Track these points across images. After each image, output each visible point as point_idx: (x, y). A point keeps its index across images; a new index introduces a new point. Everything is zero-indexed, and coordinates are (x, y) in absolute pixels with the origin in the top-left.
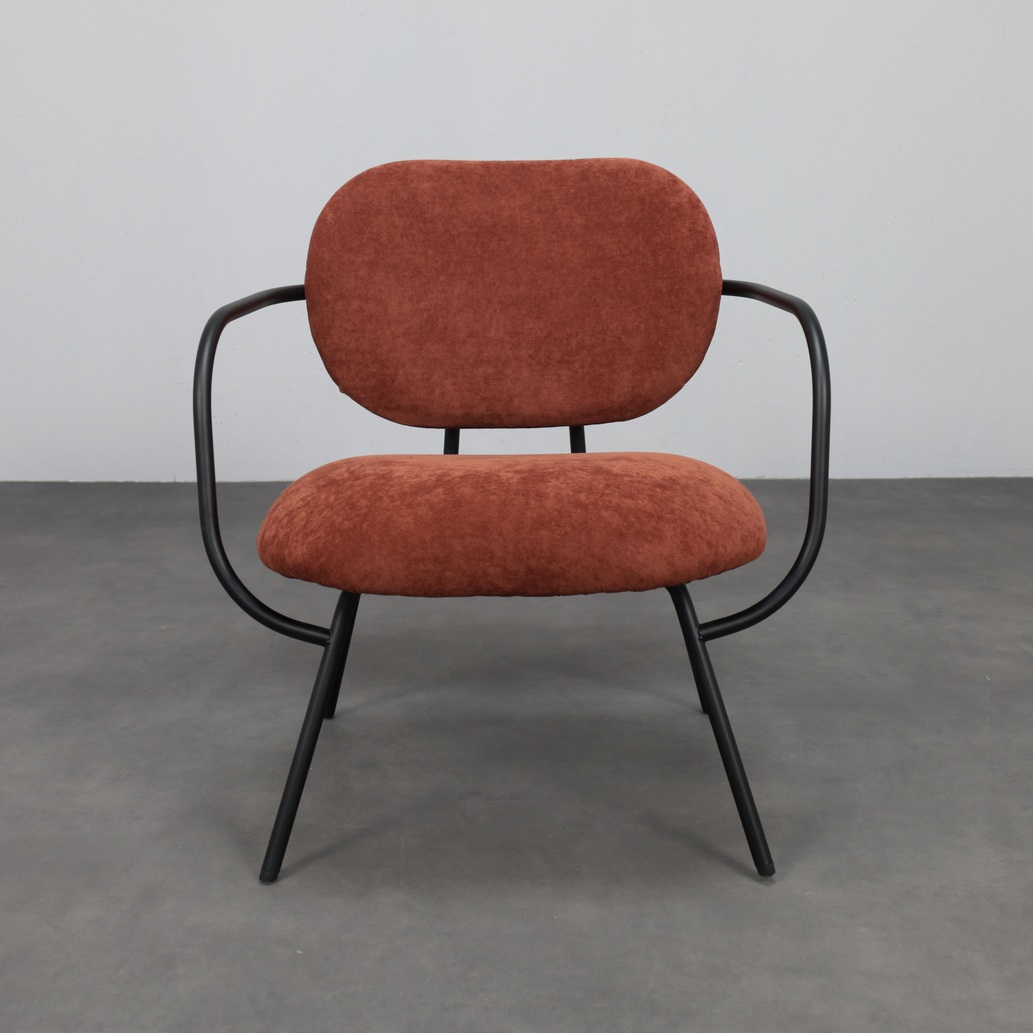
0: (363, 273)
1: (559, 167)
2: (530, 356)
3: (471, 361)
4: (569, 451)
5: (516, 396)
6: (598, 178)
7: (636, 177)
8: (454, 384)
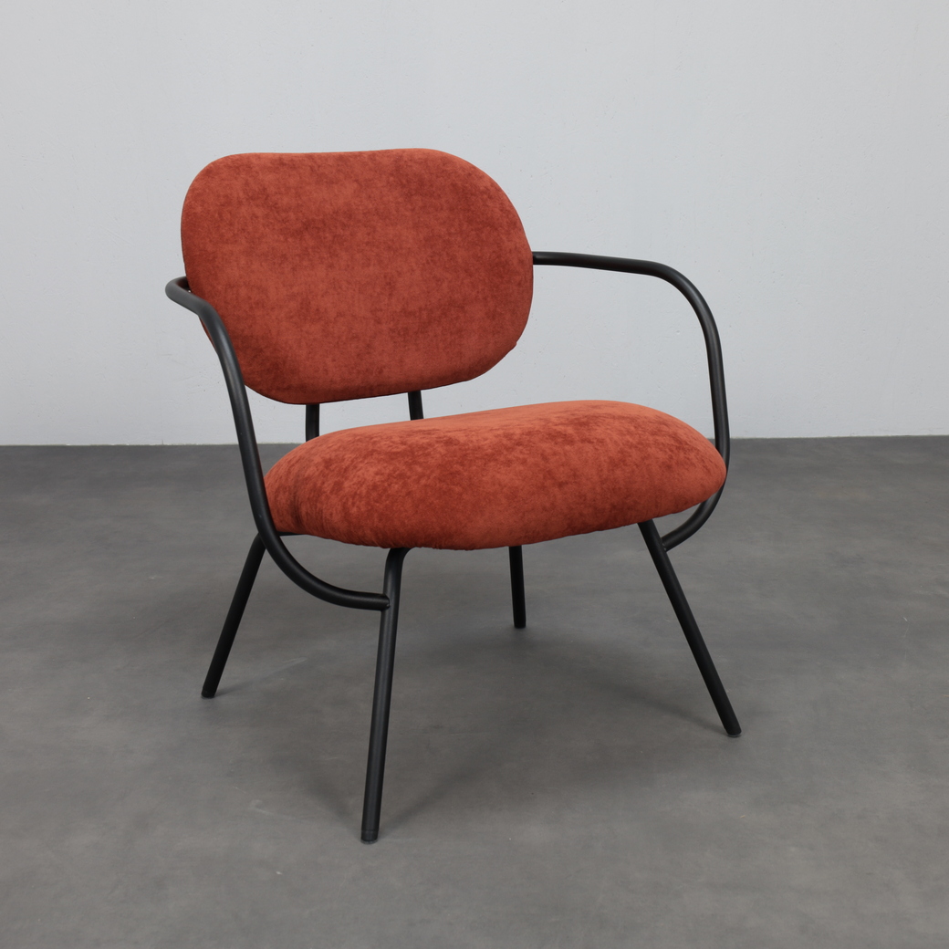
0: (243, 262)
1: (373, 156)
2: (390, 329)
3: (344, 338)
4: (409, 419)
5: (384, 367)
6: (411, 166)
7: (444, 165)
8: (334, 360)
